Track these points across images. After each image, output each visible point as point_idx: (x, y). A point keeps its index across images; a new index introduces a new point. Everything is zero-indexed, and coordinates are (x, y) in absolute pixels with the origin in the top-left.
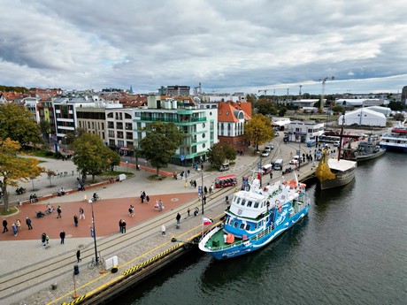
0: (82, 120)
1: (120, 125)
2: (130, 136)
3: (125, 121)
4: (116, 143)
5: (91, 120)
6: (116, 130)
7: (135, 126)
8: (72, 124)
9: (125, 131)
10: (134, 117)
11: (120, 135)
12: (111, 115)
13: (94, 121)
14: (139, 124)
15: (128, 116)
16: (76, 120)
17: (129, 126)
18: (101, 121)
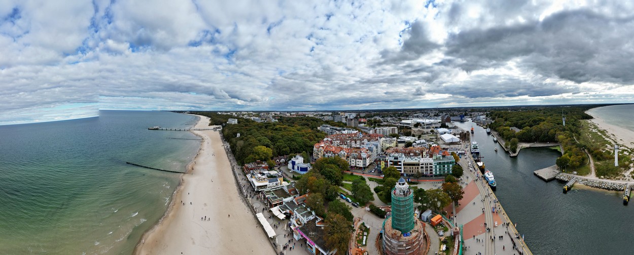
0: (406, 166)
1: (427, 167)
2: (431, 170)
3: (429, 166)
4: (424, 173)
5: (411, 167)
6: (424, 169)
7: (434, 167)
8: (401, 168)
9: (429, 169)
10: (433, 164)
11: (427, 170)
12: (423, 164)
13: (413, 167)
14: (436, 167)
15: (430, 164)
16: (402, 166)
17: (431, 167)
18: (417, 167)
